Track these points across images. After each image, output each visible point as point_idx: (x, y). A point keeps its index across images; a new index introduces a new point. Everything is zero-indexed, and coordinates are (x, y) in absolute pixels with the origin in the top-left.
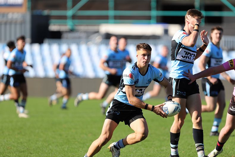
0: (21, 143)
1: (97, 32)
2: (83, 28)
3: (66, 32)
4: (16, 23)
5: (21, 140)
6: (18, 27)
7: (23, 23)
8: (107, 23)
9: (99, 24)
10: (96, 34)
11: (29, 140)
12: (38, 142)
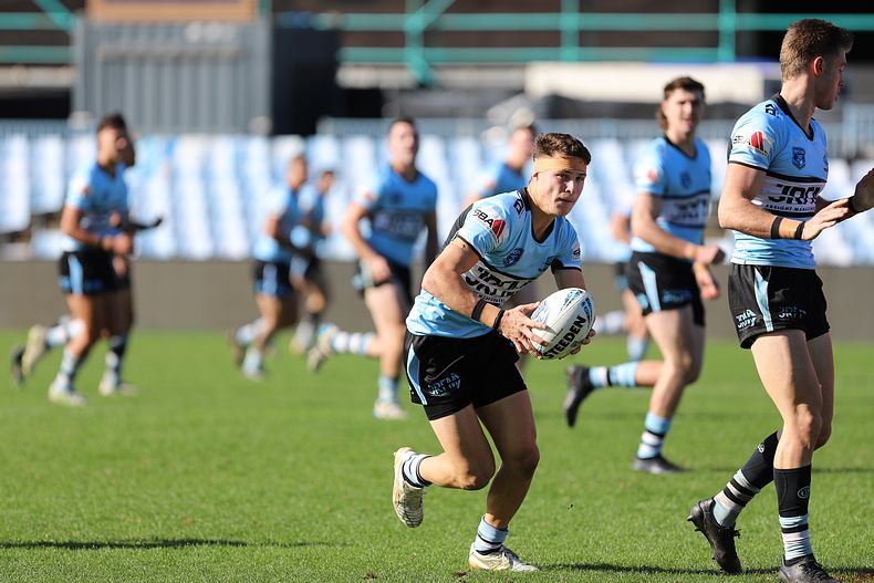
0: (232, 502)
1: (519, 91)
2: (463, 77)
3: (403, 91)
4: (215, 60)
5: (232, 492)
6: (224, 73)
7: (240, 58)
8: (556, 59)
9: (522, 65)
10: (516, 101)
11: (262, 493)
12: (293, 500)
